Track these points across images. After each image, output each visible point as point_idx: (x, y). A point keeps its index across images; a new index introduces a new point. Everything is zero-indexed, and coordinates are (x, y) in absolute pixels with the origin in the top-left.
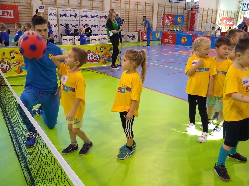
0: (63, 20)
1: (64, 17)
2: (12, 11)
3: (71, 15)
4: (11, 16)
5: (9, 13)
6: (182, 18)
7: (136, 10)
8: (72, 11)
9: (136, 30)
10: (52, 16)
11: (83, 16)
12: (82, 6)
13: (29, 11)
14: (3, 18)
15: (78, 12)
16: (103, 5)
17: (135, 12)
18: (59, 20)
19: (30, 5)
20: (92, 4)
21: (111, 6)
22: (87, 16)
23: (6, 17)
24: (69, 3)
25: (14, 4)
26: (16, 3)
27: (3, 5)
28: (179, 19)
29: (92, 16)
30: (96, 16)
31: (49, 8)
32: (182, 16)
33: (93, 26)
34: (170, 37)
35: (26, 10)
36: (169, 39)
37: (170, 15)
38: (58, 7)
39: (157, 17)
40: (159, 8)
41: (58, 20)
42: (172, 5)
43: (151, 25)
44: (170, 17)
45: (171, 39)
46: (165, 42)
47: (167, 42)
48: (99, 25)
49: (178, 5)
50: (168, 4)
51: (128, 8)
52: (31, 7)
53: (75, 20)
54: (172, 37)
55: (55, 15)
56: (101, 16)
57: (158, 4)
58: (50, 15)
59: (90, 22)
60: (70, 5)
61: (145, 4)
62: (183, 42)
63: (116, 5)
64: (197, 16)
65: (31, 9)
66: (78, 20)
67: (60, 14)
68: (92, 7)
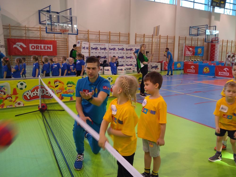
0: (94, 52)
1: (94, 50)
2: (51, 46)
3: (101, 48)
4: (50, 49)
5: (49, 47)
6: (202, 49)
7: (158, 43)
8: (102, 45)
9: (158, 61)
10: (85, 49)
11: (111, 49)
12: (111, 40)
13: (65, 45)
14: (44, 51)
15: (107, 46)
16: (129, 39)
17: (157, 45)
18: (91, 53)
19: (66, 40)
20: (119, 38)
21: (136, 40)
22: (114, 49)
23: (46, 50)
24: (99, 38)
25: (53, 39)
26: (55, 38)
27: (45, 40)
28: (199, 50)
29: (119, 49)
30: (123, 49)
31: (83, 42)
32: (202, 48)
33: (120, 58)
34: (192, 67)
35: (63, 44)
36: (191, 69)
37: (191, 47)
38: (90, 41)
39: (178, 48)
40: (180, 40)
41: (89, 53)
42: (192, 38)
43: (172, 56)
44: (191, 49)
45: (193, 69)
46: (188, 71)
47: (189, 71)
48: (125, 57)
49: (198, 38)
50: (188, 36)
51: (151, 41)
52: (67, 42)
53: (104, 53)
54: (194, 67)
55: (87, 48)
56: (126, 49)
57: (179, 37)
58: (83, 48)
59: (117, 54)
60: (100, 40)
61: (167, 38)
62: (205, 72)
63: (141, 39)
64: (217, 47)
65: (67, 43)
66: (107, 53)
67: (92, 48)
68: (119, 41)
